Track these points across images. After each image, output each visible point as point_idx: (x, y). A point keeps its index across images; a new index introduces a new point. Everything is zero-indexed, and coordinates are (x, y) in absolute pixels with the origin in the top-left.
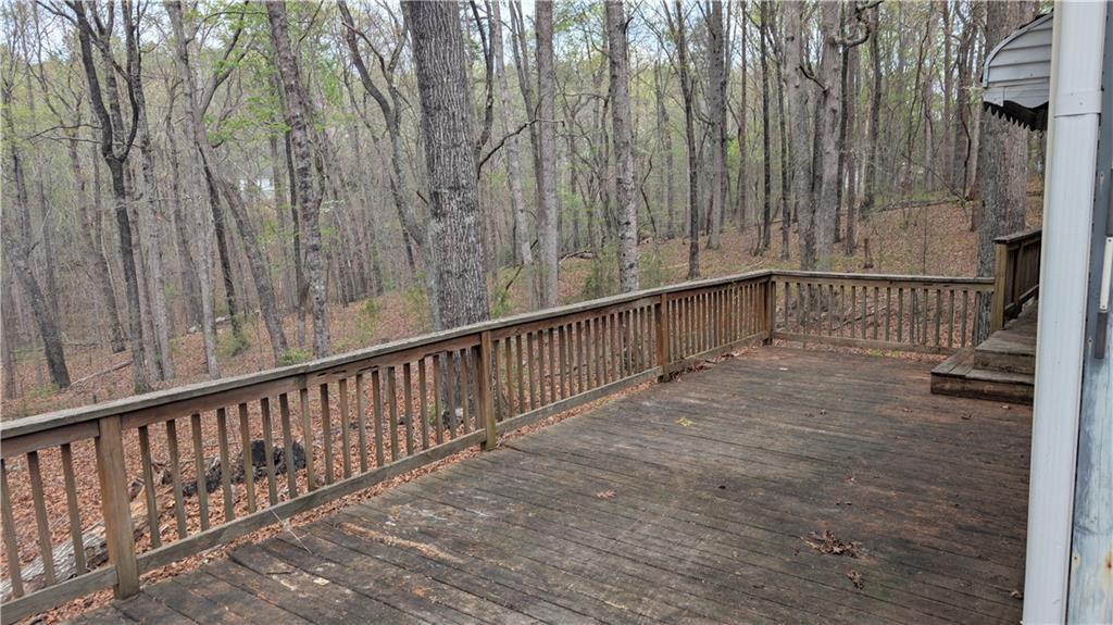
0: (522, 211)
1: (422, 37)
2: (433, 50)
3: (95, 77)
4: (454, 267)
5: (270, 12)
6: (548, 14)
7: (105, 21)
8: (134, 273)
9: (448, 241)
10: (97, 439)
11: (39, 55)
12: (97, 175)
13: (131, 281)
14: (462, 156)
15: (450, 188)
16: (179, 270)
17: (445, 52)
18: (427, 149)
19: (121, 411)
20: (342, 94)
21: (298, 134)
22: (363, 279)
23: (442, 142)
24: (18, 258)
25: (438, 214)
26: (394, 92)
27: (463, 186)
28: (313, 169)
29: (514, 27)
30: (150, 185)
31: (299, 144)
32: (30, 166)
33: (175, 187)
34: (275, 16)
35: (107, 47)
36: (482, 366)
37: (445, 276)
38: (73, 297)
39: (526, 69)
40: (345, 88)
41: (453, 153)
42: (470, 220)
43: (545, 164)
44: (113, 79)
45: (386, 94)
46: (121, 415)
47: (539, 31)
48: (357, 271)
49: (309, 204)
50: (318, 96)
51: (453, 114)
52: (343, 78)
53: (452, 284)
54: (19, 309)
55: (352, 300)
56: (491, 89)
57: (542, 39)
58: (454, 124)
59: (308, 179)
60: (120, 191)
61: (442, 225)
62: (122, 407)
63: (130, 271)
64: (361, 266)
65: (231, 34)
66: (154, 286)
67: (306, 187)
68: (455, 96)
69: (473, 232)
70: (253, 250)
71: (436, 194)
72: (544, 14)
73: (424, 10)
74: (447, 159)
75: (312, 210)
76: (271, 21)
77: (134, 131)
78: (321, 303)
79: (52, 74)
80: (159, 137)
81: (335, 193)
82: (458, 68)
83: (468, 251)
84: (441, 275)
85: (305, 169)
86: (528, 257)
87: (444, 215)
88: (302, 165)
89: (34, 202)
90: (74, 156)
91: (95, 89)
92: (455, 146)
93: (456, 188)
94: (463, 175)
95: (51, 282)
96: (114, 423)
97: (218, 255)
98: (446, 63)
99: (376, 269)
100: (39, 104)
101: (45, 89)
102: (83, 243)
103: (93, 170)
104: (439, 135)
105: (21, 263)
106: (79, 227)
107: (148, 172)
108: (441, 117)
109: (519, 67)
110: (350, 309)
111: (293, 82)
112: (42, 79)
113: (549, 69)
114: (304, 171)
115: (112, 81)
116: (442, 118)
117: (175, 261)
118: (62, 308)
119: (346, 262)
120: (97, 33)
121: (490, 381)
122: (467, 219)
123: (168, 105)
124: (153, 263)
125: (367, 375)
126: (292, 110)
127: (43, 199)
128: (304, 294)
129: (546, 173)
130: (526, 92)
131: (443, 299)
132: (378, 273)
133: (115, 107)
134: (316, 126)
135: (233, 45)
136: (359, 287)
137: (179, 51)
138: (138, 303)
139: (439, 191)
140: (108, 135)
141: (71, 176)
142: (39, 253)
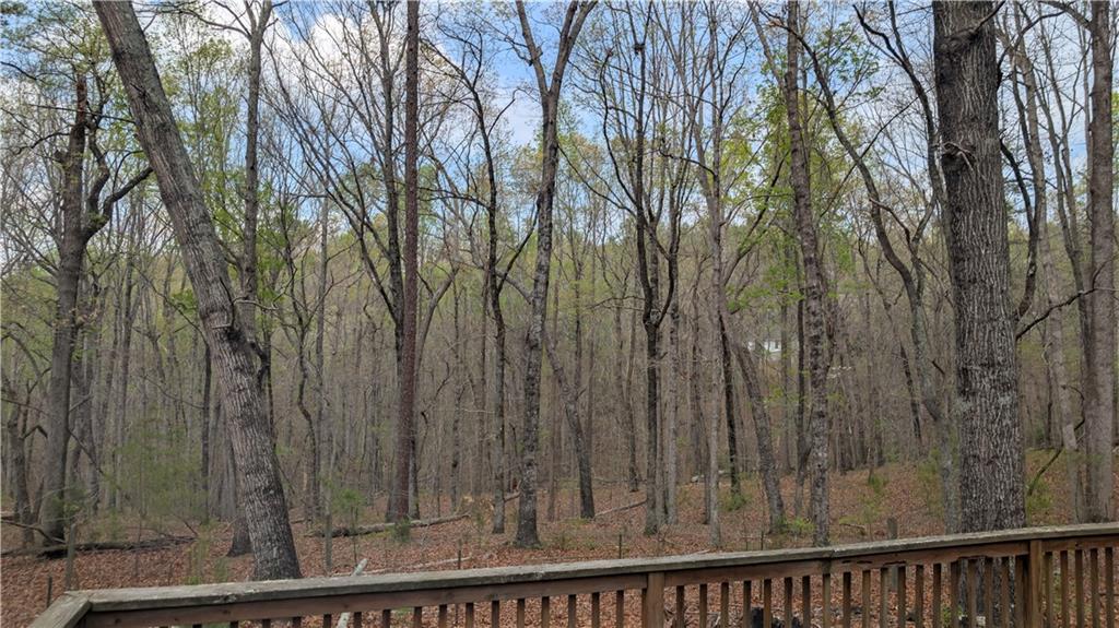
0: (1064, 387)
1: (959, 210)
2: (971, 222)
3: (644, 258)
4: (982, 452)
5: (797, 194)
6: (1107, 169)
7: (655, 211)
8: (655, 423)
9: (976, 422)
10: (645, 590)
11: (603, 240)
12: (633, 337)
13: (653, 430)
14: (1000, 331)
15: (982, 365)
16: (689, 422)
17: (984, 224)
18: (957, 322)
19: (665, 569)
20: (854, 260)
21: (813, 304)
22: (862, 448)
23: (976, 316)
24: (570, 402)
25: (965, 391)
26: (917, 262)
27: (999, 363)
28: (825, 337)
29: (1060, 184)
30: (674, 347)
31: (814, 313)
32: (585, 327)
33: (694, 349)
34: (801, 197)
35: (655, 231)
36: (1029, 579)
37: (971, 461)
38: (603, 437)
39: (1074, 228)
40: (858, 255)
41: (989, 327)
42: (1005, 400)
43: (1098, 334)
44: (656, 258)
45: (909, 266)
46: (666, 572)
47: (1094, 188)
48: (857, 439)
49: (818, 371)
50: (832, 266)
51: (991, 287)
52: (857, 246)
53: (979, 470)
54: (563, 442)
55: (851, 469)
56: (1034, 256)
57: (1098, 196)
58: (992, 297)
59: (819, 346)
60: (653, 352)
61: (970, 404)
62: (667, 565)
63: (652, 423)
64: (862, 434)
65: (756, 213)
66: (668, 435)
67: (817, 354)
68: (993, 268)
69: (1008, 414)
70: (759, 412)
71: (965, 371)
72: (1102, 169)
73: (963, 184)
74: (981, 334)
75: (821, 377)
76: (797, 201)
77: (669, 301)
78: (823, 471)
79: (610, 254)
80: (685, 304)
81: (842, 359)
82: (1000, 238)
83: (1002, 435)
84: (966, 459)
85: (817, 337)
86: (1071, 442)
87: (974, 394)
88: (814, 333)
89: (586, 357)
90: (618, 320)
91: (643, 267)
92: (991, 320)
93: (990, 364)
94: (999, 351)
95: (590, 422)
96: (659, 578)
97: (724, 411)
98: (985, 234)
99: (878, 438)
100: (599, 279)
101: (604, 267)
102: (616, 392)
103: (630, 331)
104: (973, 310)
105: (572, 407)
106: (614, 378)
107: (674, 336)
108: (975, 291)
109: (1065, 227)
110: (848, 478)
111: (812, 255)
112: (603, 259)
113: (1107, 228)
114: (816, 340)
115: (655, 260)
116: (977, 291)
117: (687, 413)
118: (594, 446)
119: (847, 429)
120: (648, 220)
121: (1040, 601)
122: (1001, 399)
123: (695, 277)
124: (669, 414)
125: (893, 569)
126: (810, 281)
127: (592, 355)
128: (804, 459)
129: (1099, 345)
130: (1073, 254)
131: (967, 486)
132: (880, 444)
133: (655, 281)
134: (830, 295)
135: (757, 223)
136: (858, 455)
137: (714, 233)
138: (655, 450)
139: (969, 367)
140: (649, 305)
141: (613, 337)
142: (584, 399)
